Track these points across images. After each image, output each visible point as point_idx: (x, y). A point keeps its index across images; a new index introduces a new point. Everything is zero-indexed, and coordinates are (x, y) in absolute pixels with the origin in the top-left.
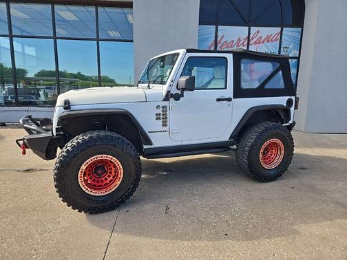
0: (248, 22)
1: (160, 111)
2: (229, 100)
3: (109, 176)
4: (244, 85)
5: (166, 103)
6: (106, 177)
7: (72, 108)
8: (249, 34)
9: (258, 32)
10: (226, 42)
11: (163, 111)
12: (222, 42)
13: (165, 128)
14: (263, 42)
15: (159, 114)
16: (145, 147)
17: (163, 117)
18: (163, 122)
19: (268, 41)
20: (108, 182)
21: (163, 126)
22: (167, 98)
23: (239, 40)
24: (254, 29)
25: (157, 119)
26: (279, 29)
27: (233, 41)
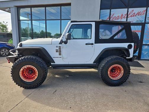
0: (127, 6)
1: (58, 48)
2: (92, 44)
4: (101, 37)
5: (60, 45)
7: (23, 46)
8: (128, 12)
9: (133, 10)
10: (115, 17)
11: (59, 49)
12: (113, 17)
14: (136, 15)
16: (52, 64)
17: (59, 51)
18: (59, 53)
19: (138, 15)
21: (59, 55)
22: (61, 43)
23: (122, 15)
25: (56, 52)
26: (145, 8)
27: (119, 16)
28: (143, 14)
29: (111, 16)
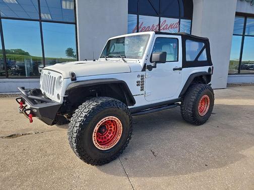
1: (139, 79)
2: (180, 69)
3: (110, 133)
4: (188, 59)
5: (143, 73)
6: (107, 134)
7: (78, 79)
8: (160, 22)
9: (165, 21)
10: (145, 27)
11: (141, 79)
12: (142, 27)
13: (143, 92)
14: (169, 28)
15: (139, 82)
17: (141, 84)
18: (141, 87)
19: (171, 28)
20: (109, 137)
21: (141, 90)
22: (144, 70)
23: (153, 26)
24: (162, 19)
25: (138, 85)
26: (178, 20)
27: (149, 27)
28: (176, 27)
29: (139, 25)
